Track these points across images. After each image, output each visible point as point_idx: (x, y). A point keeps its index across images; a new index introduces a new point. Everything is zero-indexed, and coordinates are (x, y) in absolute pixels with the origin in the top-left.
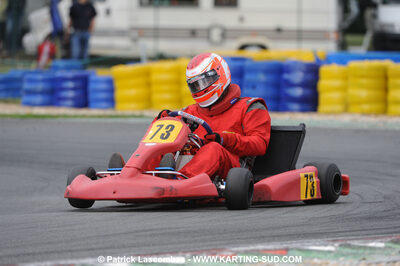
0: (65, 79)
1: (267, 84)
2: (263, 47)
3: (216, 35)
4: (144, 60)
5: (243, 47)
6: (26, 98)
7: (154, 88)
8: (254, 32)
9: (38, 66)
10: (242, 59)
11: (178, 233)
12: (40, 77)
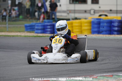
0: (48, 25)
1: (107, 26)
2: (106, 16)
3: (92, 12)
4: (71, 20)
5: (100, 16)
6: (36, 31)
7: (74, 28)
8: (104, 11)
9: (39, 22)
10: (100, 19)
11: (81, 71)
12: (40, 25)
